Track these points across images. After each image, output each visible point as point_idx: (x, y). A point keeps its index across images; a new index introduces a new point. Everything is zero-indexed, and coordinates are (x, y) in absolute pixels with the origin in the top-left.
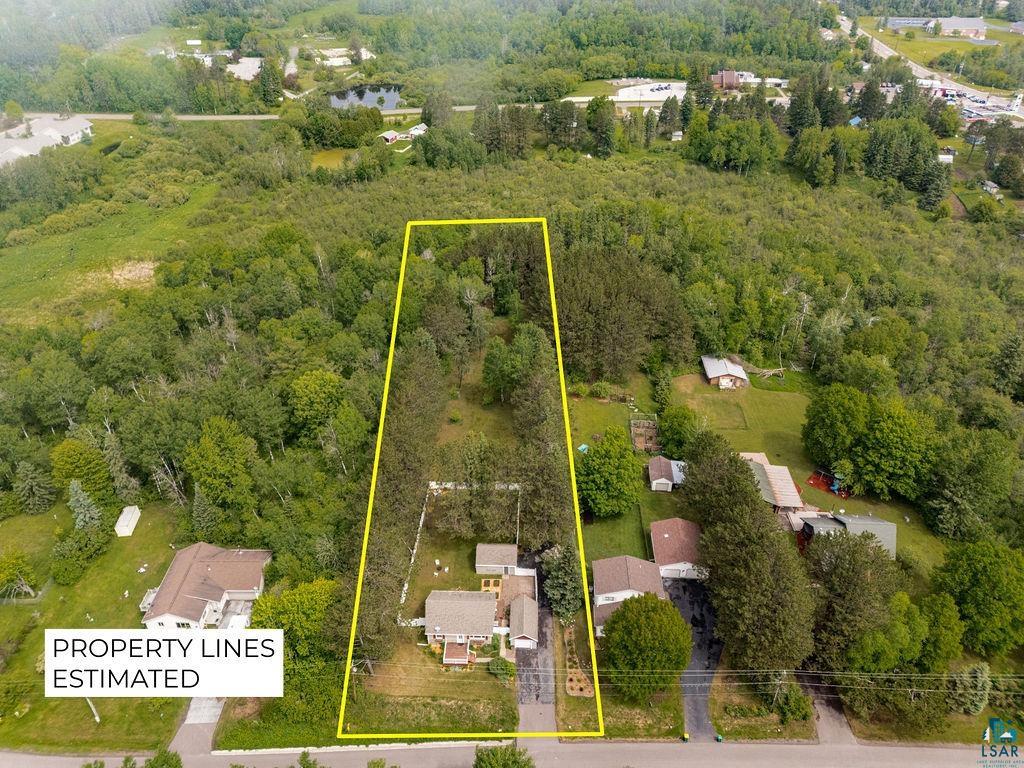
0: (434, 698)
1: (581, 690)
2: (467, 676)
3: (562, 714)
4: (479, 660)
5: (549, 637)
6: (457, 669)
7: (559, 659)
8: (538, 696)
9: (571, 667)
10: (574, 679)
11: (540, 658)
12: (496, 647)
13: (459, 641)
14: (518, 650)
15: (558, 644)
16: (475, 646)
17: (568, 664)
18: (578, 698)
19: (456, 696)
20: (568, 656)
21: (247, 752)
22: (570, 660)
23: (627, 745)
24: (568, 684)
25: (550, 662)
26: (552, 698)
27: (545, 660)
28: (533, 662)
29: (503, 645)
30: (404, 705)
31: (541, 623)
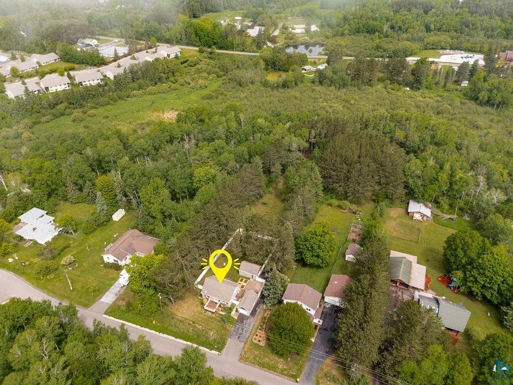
0: (194, 323)
1: (259, 341)
2: (212, 318)
3: (246, 349)
4: (221, 313)
5: (257, 313)
6: (210, 313)
7: (257, 324)
8: (239, 337)
9: (260, 329)
10: (259, 335)
11: (249, 320)
12: (231, 309)
13: (216, 301)
14: (241, 314)
15: (260, 317)
16: (222, 306)
17: (259, 327)
18: (256, 344)
19: (203, 325)
20: (262, 324)
21: (115, 319)
22: (261, 326)
23: (269, 373)
24: (255, 337)
25: (252, 324)
26: (245, 340)
27: (251, 322)
28: (245, 322)
29: (235, 309)
30: (181, 321)
31: (257, 305)
